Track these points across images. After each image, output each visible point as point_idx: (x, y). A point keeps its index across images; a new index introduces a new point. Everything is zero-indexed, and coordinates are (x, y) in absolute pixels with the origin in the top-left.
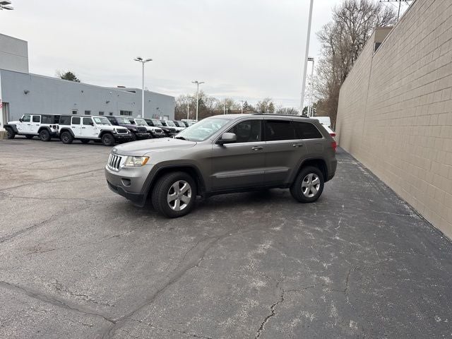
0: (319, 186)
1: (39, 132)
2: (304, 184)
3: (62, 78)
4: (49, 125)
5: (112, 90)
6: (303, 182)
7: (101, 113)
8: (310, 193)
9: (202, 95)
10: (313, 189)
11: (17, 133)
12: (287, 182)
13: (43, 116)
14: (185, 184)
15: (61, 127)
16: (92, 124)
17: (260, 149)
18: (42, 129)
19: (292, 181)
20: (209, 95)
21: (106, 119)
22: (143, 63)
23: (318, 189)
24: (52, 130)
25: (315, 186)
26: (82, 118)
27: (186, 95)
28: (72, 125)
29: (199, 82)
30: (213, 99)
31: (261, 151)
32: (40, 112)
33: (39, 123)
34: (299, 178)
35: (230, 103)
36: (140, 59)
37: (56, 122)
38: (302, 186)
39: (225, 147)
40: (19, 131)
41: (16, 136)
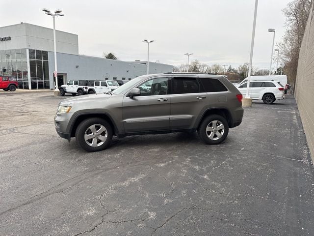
0: (223, 131)
1: (77, 91)
2: (208, 129)
3: (107, 57)
4: (82, 87)
5: (131, 63)
6: (208, 127)
7: (115, 78)
8: (215, 136)
9: (197, 63)
10: (218, 133)
11: (66, 92)
12: (192, 127)
13: (80, 81)
14: (101, 127)
15: (89, 87)
16: (106, 86)
17: (165, 100)
18: (79, 89)
19: (196, 126)
20: (201, 63)
21: (116, 82)
22: (149, 43)
23: (222, 133)
24: (85, 90)
25: (220, 131)
26: (100, 82)
27: (185, 64)
28: (95, 86)
29: (189, 54)
30: (204, 66)
31: (166, 102)
32: (78, 79)
33: (78, 86)
34: (204, 123)
35: (218, 68)
36: (146, 41)
37: (87, 85)
38: (207, 130)
39: (135, 99)
40: (67, 91)
41: (66, 94)
